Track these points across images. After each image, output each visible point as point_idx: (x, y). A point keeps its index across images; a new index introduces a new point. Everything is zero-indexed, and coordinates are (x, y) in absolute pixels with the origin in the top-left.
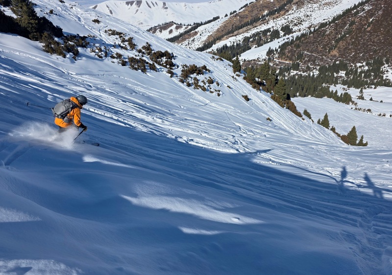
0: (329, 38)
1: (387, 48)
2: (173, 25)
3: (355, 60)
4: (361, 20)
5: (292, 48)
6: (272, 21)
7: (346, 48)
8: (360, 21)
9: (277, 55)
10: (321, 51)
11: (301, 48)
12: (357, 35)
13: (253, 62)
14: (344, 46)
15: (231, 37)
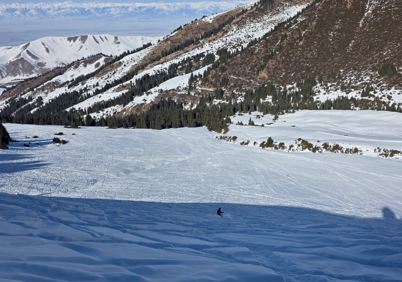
0: (257, 57)
1: (321, 64)
2: (101, 57)
3: (285, 81)
4: (292, 33)
5: (217, 72)
6: (208, 44)
7: (276, 68)
8: (292, 35)
9: (200, 83)
10: (249, 73)
11: (227, 71)
12: (288, 52)
13: (171, 92)
14: (273, 65)
15: (157, 65)
